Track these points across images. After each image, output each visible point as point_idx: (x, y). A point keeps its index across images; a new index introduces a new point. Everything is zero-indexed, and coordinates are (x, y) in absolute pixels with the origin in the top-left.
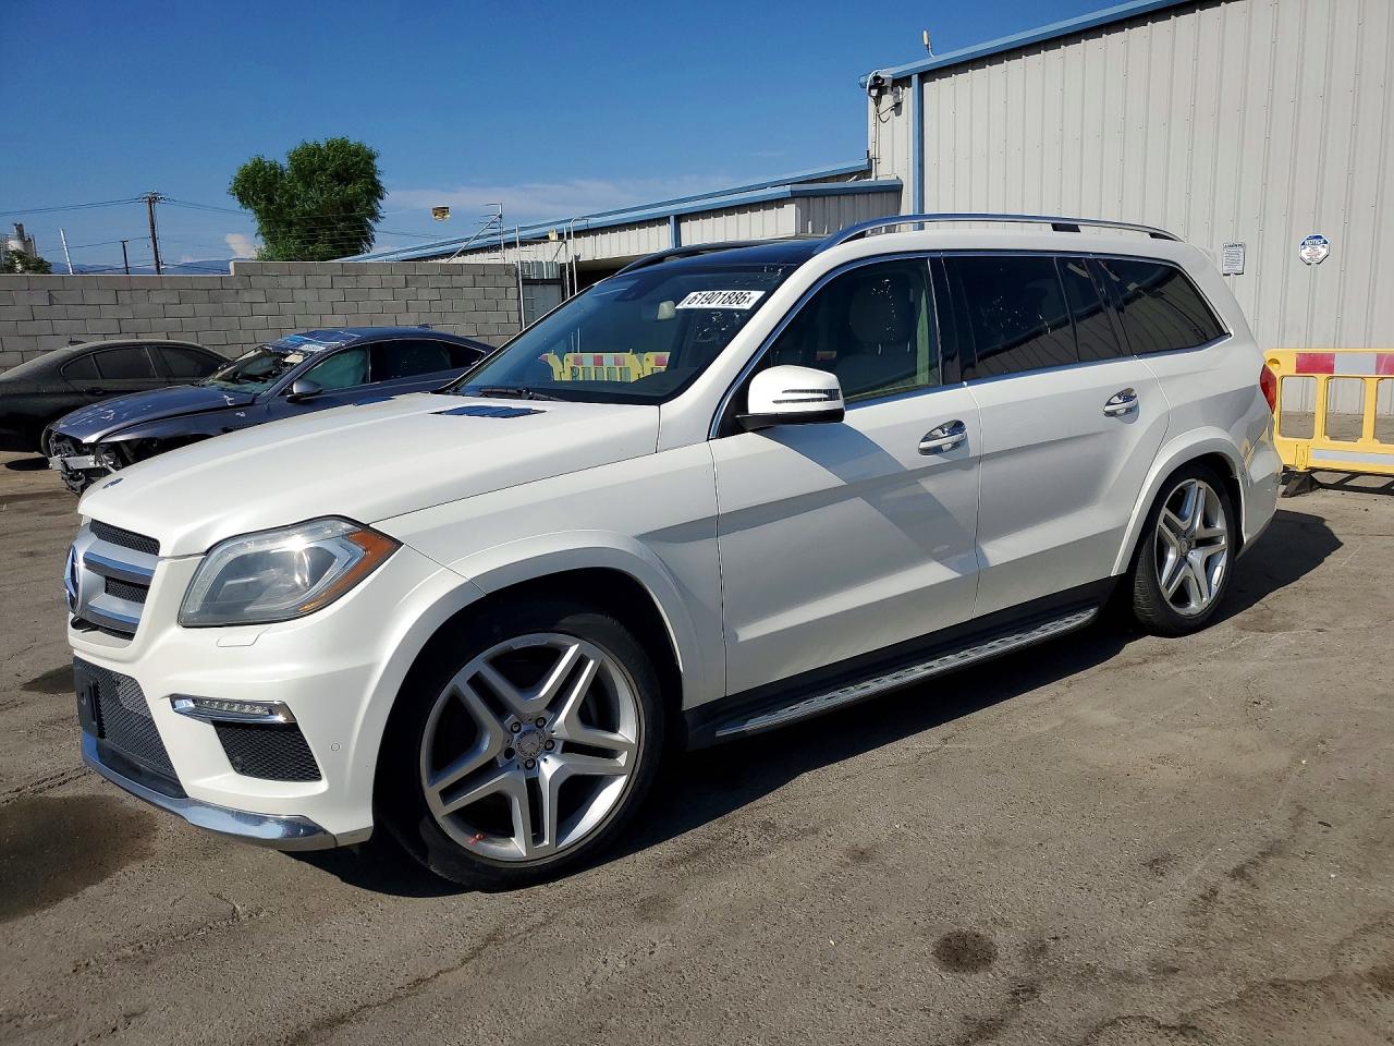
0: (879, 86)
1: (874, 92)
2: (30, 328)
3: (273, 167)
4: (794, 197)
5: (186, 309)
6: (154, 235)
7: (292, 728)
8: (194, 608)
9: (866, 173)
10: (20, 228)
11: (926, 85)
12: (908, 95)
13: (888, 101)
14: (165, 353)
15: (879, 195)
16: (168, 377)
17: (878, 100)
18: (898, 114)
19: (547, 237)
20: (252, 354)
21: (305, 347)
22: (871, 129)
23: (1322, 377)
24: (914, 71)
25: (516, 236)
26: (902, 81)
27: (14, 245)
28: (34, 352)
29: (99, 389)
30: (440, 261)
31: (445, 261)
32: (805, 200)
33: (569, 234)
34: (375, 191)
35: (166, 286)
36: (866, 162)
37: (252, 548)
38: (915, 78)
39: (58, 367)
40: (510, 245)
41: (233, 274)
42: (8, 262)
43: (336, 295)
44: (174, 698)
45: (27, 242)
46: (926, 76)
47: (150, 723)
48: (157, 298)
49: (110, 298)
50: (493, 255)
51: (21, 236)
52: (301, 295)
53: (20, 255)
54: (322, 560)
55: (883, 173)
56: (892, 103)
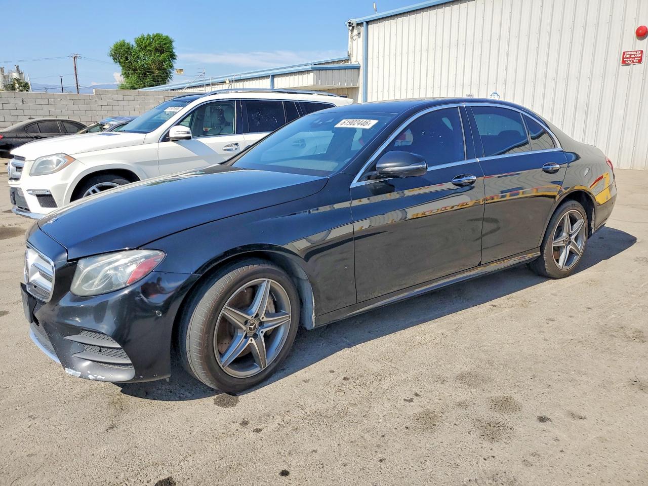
0: (352, 26)
1: (351, 28)
2: (15, 113)
3: (128, 44)
4: (313, 70)
5: (76, 107)
6: (76, 73)
7: (50, 195)
8: (33, 171)
9: (347, 61)
10: (18, 67)
11: (369, 26)
12: (363, 29)
13: (355, 32)
14: (65, 124)
15: (350, 70)
16: (65, 133)
17: (352, 31)
18: (359, 37)
19: (225, 82)
20: (93, 125)
21: (111, 123)
22: (350, 43)
24: (364, 21)
25: (210, 82)
26: (360, 24)
27: (15, 75)
28: (16, 122)
29: (39, 136)
30: (179, 91)
31: (181, 91)
32: (318, 71)
33: (233, 81)
34: (172, 56)
35: (68, 98)
36: (347, 56)
37: (45, 159)
38: (365, 23)
39: (24, 127)
40: (208, 85)
41: (94, 94)
42: (12, 83)
43: (136, 103)
44: (28, 190)
45: (20, 74)
46: (368, 23)
47: (23, 198)
48: (64, 102)
49: (46, 102)
50: (201, 89)
51: (18, 70)
52: (121, 103)
53: (18, 80)
54: (59, 162)
55: (354, 61)
56: (357, 33)
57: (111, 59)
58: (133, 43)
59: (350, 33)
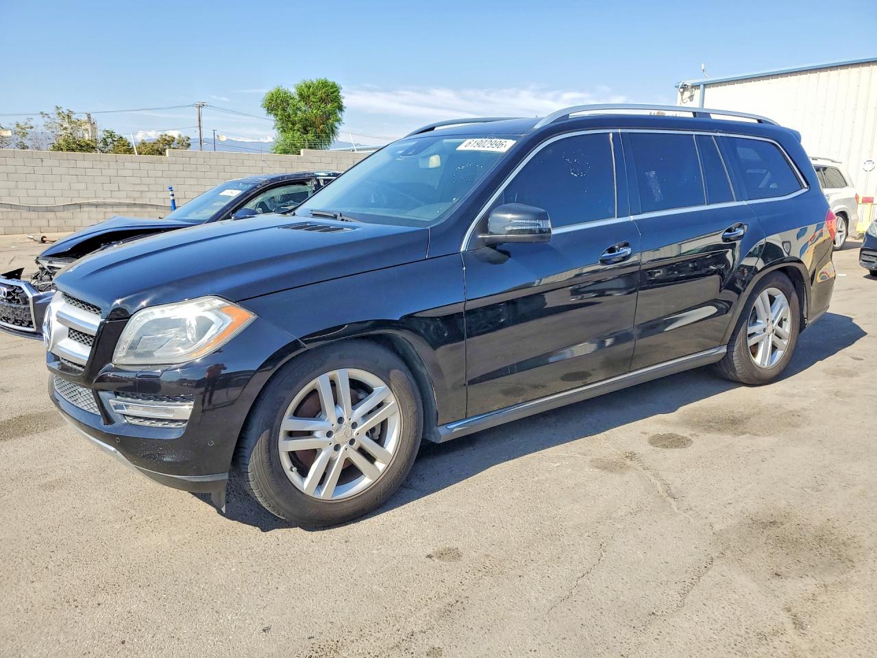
0: (685, 88)
1: (682, 90)
3: (286, 93)
11: (706, 89)
12: (697, 93)
13: (687, 94)
17: (682, 94)
18: (691, 101)
23: (869, 204)
24: (702, 83)
26: (696, 86)
38: (702, 86)
46: (705, 85)
56: (689, 95)
57: (264, 111)
58: (293, 91)
59: (679, 94)
